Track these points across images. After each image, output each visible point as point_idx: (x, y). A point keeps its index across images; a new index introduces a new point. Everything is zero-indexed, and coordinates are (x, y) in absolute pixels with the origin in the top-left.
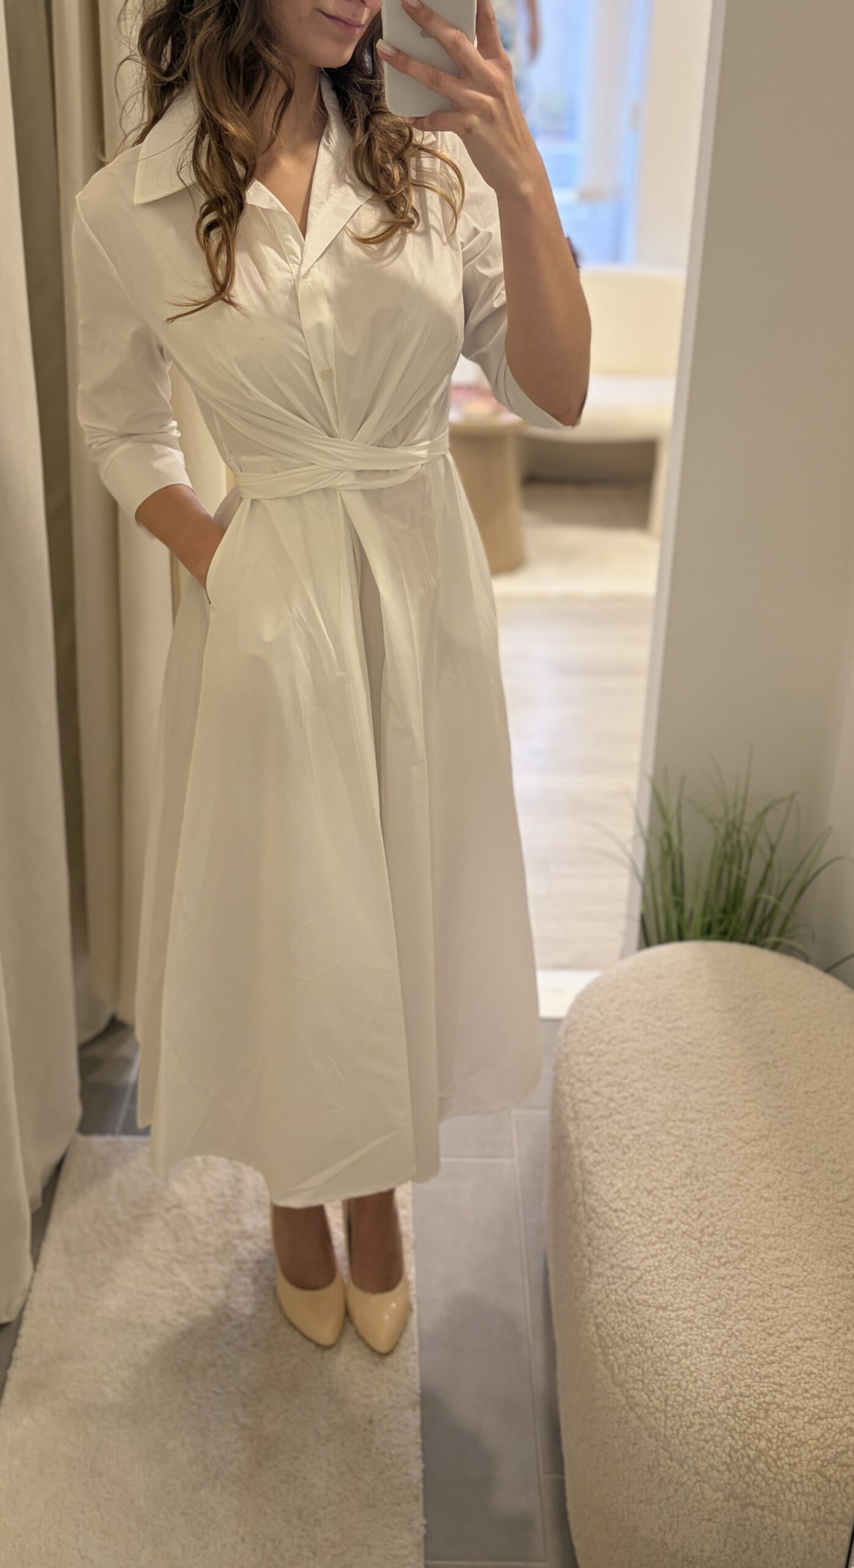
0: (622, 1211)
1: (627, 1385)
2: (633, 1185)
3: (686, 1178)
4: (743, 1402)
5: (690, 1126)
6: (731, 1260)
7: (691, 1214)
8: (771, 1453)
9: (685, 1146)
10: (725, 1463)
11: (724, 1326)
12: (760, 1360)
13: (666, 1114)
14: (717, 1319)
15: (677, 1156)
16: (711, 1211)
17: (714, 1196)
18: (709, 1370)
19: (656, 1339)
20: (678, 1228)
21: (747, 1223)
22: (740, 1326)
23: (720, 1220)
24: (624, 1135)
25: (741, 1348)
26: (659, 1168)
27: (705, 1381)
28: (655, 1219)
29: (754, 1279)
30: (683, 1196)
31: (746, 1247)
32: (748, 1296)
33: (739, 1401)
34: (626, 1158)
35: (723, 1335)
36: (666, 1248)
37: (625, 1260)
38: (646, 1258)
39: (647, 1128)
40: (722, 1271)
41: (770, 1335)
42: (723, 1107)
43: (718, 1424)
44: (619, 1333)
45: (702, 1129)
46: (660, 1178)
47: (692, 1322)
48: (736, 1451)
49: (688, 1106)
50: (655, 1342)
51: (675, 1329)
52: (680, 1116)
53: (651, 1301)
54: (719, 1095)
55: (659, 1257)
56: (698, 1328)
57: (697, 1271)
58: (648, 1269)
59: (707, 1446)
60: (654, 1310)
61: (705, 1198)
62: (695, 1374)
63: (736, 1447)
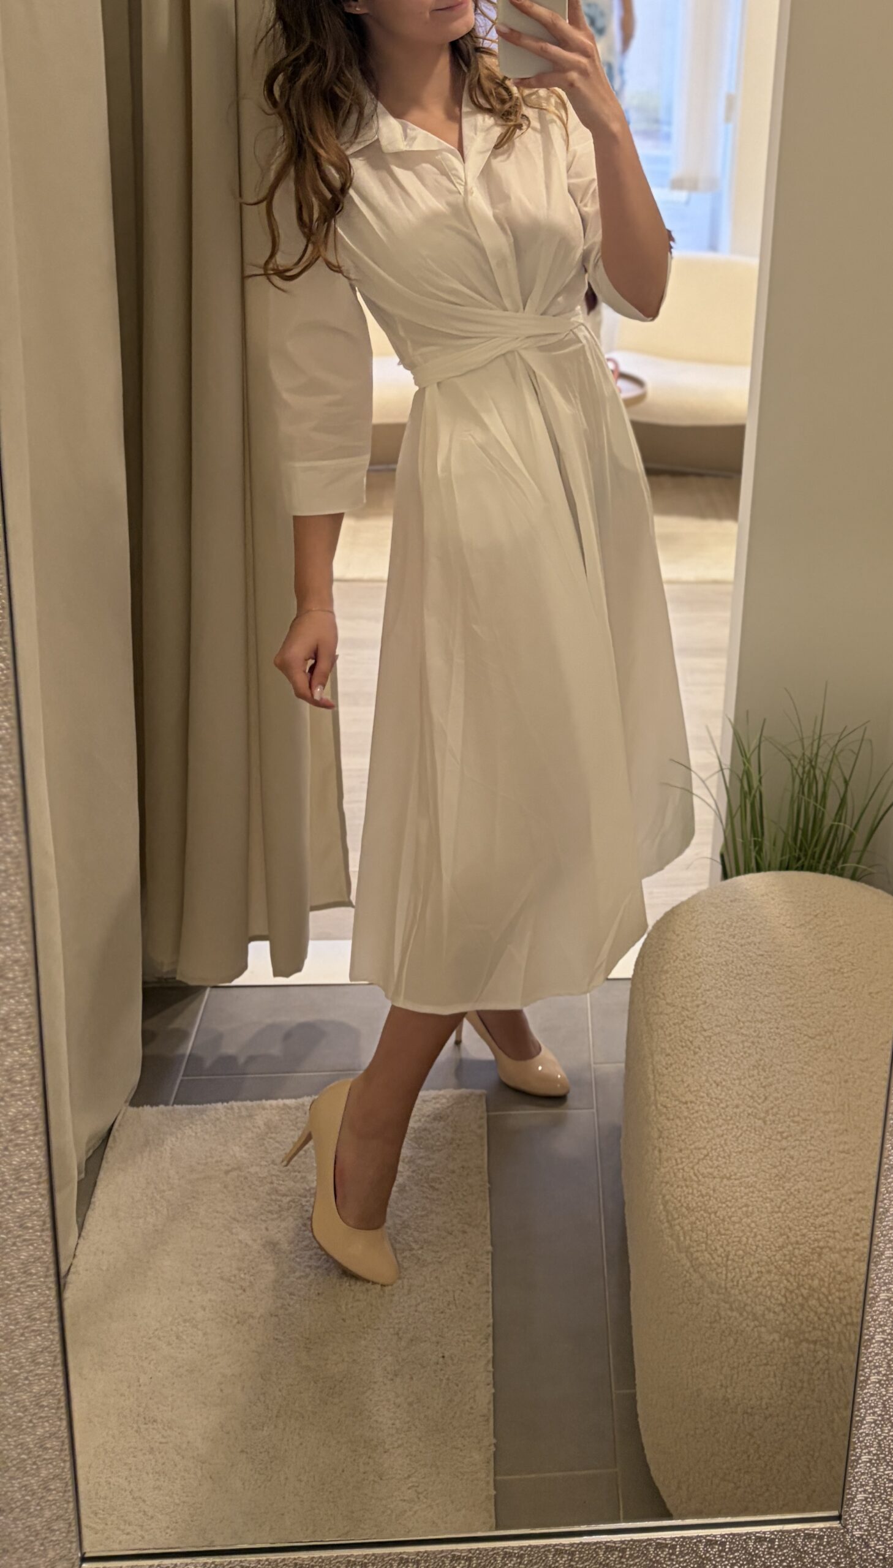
0: (691, 1102)
1: (692, 1250)
2: (704, 1078)
3: (753, 1070)
4: (799, 1249)
5: (759, 1025)
6: (793, 1133)
7: (756, 1098)
8: (824, 1290)
9: (753, 1043)
10: (781, 1304)
11: (783, 1188)
12: (816, 1213)
13: (737, 1017)
14: (777, 1182)
15: (745, 1053)
16: (776, 1095)
17: (779, 1083)
18: (768, 1225)
19: (720, 1205)
20: (744, 1111)
21: (809, 1103)
22: (799, 1186)
23: (784, 1102)
24: (697, 1037)
25: (798, 1205)
26: (728, 1064)
27: (764, 1234)
28: (722, 1105)
29: (812, 1148)
30: (750, 1084)
31: (807, 1123)
32: (808, 1161)
33: (794, 1249)
34: (697, 1057)
35: (782, 1195)
36: (732, 1129)
37: (694, 1142)
38: (713, 1138)
39: (718, 1030)
40: (784, 1143)
41: (826, 1191)
42: (790, 1009)
43: (775, 1271)
44: (685, 1205)
45: (771, 1028)
46: (728, 1072)
47: (755, 1187)
48: (791, 1292)
49: (758, 1008)
50: (719, 1207)
51: (738, 1194)
52: (749, 1018)
53: (716, 1173)
54: (788, 998)
55: (725, 1137)
56: (759, 1191)
57: (760, 1144)
58: (714, 1147)
59: (764, 1291)
60: (718, 1180)
61: (771, 1085)
62: (755, 1230)
63: (791, 1288)
